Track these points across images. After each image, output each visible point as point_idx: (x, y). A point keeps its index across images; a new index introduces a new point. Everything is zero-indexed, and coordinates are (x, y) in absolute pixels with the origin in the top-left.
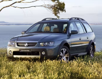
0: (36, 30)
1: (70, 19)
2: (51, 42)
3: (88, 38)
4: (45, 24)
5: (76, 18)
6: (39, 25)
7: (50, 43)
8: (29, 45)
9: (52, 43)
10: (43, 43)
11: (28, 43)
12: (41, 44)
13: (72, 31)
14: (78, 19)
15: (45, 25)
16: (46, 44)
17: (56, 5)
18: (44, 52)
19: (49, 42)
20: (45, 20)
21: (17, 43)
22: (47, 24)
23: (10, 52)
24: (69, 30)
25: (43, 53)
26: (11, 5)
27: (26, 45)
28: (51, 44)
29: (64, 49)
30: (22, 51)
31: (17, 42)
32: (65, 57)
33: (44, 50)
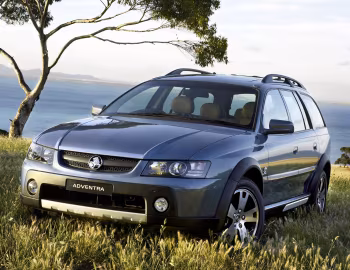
0: (143, 106)
1: (265, 80)
2: (196, 161)
3: (315, 148)
4: (175, 88)
5: (279, 78)
6: (157, 88)
7: (193, 165)
8: (108, 165)
9: (199, 168)
10: (163, 164)
11: (103, 157)
12: (154, 165)
13: (272, 121)
14: (287, 81)
15: (177, 90)
16: (176, 166)
17: (206, 43)
18: (163, 200)
19: (186, 162)
20: (177, 72)
21: (61, 153)
22: (181, 89)
23: (31, 185)
24: (262, 116)
25: (161, 205)
26: (93, 35)
27: (96, 162)
28: (196, 170)
29: (241, 191)
30: (75, 185)
31: (61, 148)
32: (242, 222)
33: (165, 193)
